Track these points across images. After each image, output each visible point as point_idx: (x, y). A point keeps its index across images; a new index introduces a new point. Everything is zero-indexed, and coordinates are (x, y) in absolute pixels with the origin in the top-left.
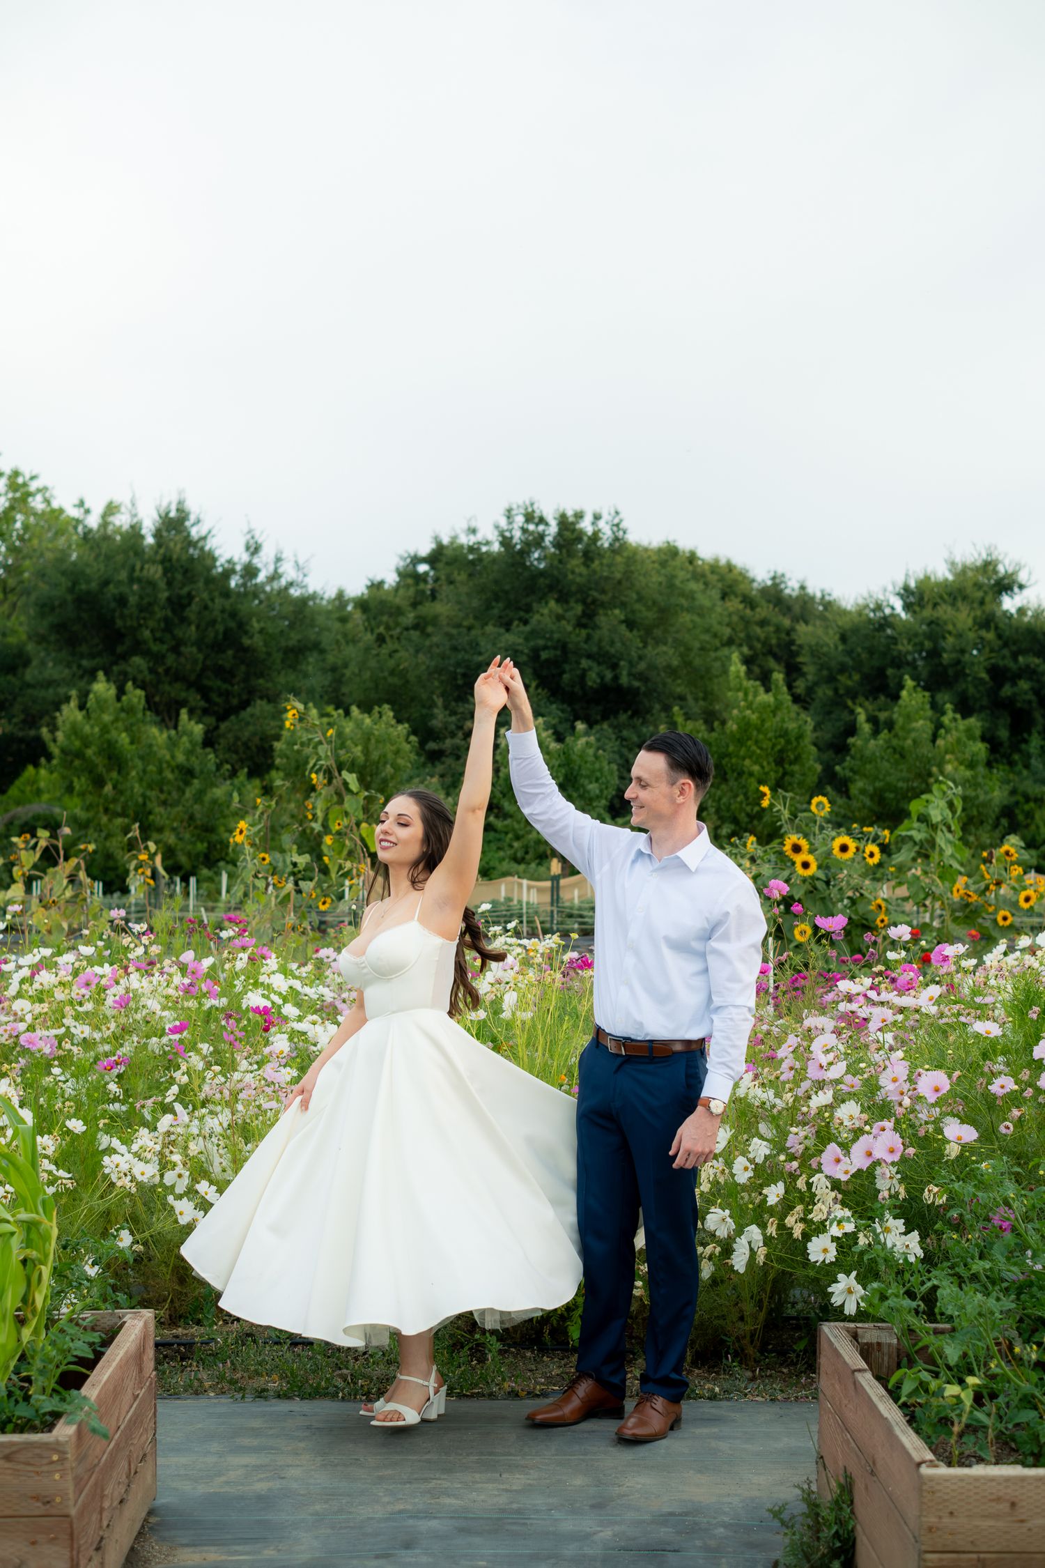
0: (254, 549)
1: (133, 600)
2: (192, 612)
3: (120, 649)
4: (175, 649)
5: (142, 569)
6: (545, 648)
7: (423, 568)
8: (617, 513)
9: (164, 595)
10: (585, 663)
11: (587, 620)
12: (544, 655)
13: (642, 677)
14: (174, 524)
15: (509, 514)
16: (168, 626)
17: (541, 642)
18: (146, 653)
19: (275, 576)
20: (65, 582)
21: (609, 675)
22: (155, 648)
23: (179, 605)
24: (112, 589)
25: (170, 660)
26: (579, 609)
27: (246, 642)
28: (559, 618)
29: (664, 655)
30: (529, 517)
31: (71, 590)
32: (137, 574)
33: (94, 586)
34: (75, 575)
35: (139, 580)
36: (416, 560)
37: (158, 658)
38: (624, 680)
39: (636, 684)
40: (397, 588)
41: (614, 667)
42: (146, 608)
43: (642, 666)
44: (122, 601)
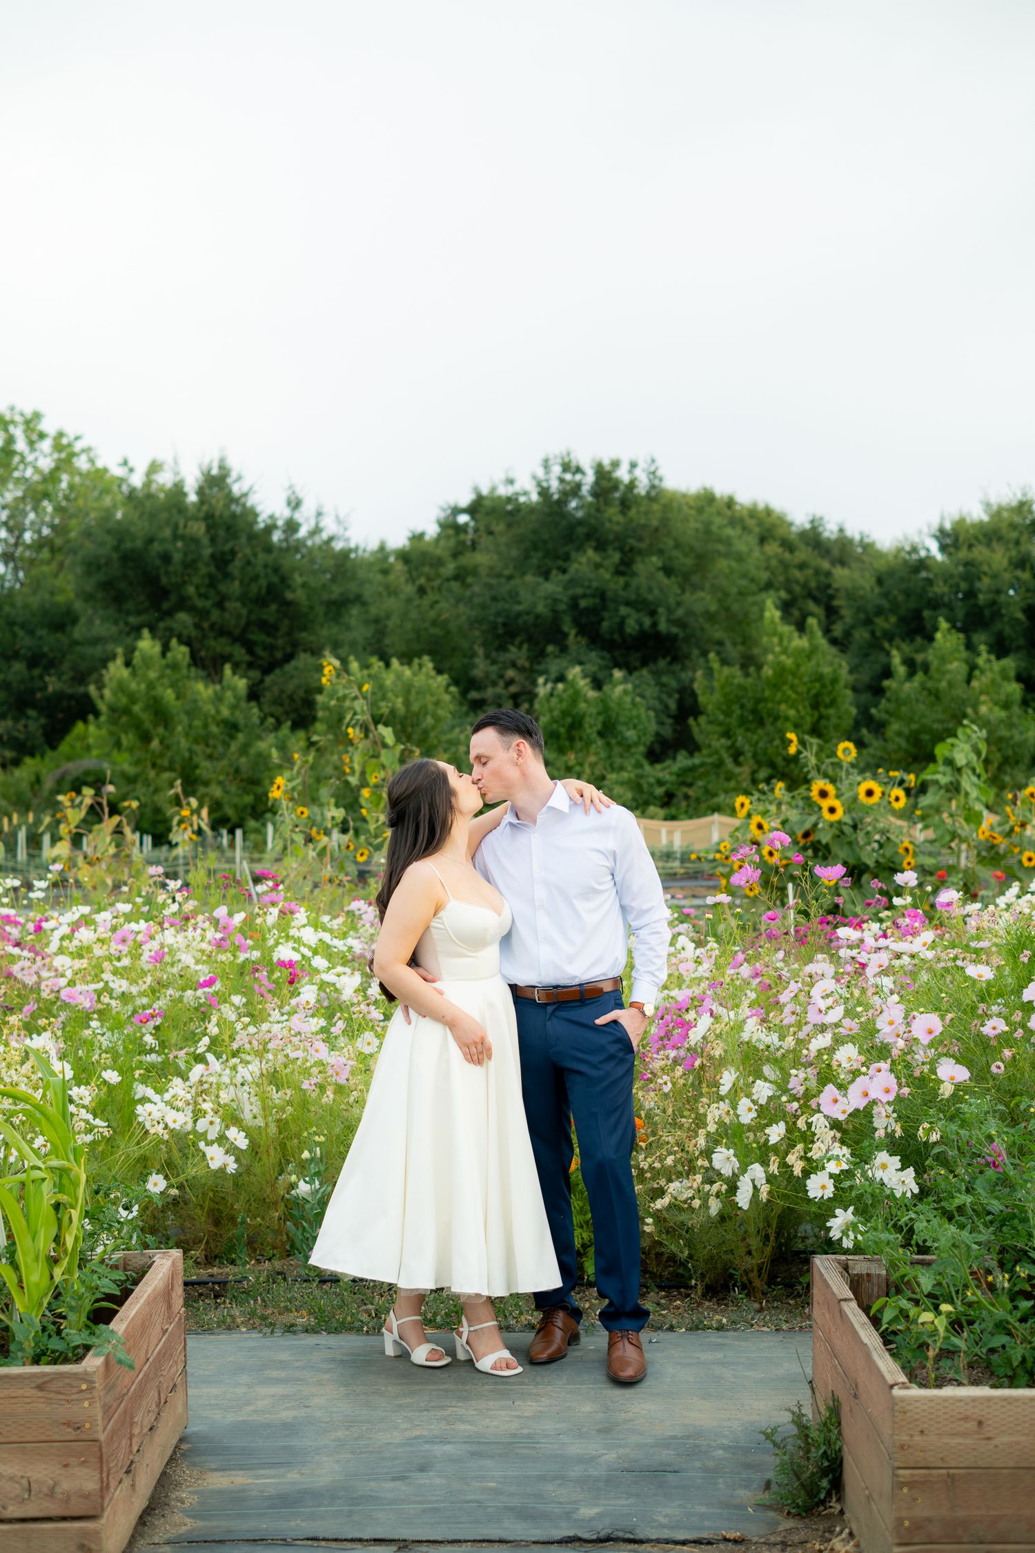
0: (295, 504)
1: (177, 557)
2: (235, 567)
3: (166, 606)
4: (220, 605)
5: (185, 527)
6: (584, 596)
7: (463, 519)
8: (653, 461)
9: (207, 552)
10: (623, 610)
11: (624, 568)
12: (583, 603)
13: (680, 623)
14: (216, 482)
15: (546, 464)
16: (212, 582)
17: (579, 591)
18: (192, 609)
19: (316, 531)
20: (110, 541)
21: (647, 622)
22: (200, 603)
23: (222, 561)
24: (156, 547)
25: (215, 615)
26: (616, 557)
27: (289, 596)
28: (597, 566)
29: (703, 601)
30: (566, 467)
31: (116, 548)
32: (180, 531)
33: (139, 544)
34: (120, 533)
35: (183, 538)
36: (456, 511)
37: (203, 614)
38: (663, 626)
39: (675, 630)
40: (438, 540)
41: (653, 613)
42: (190, 565)
43: (680, 612)
44: (166, 558)
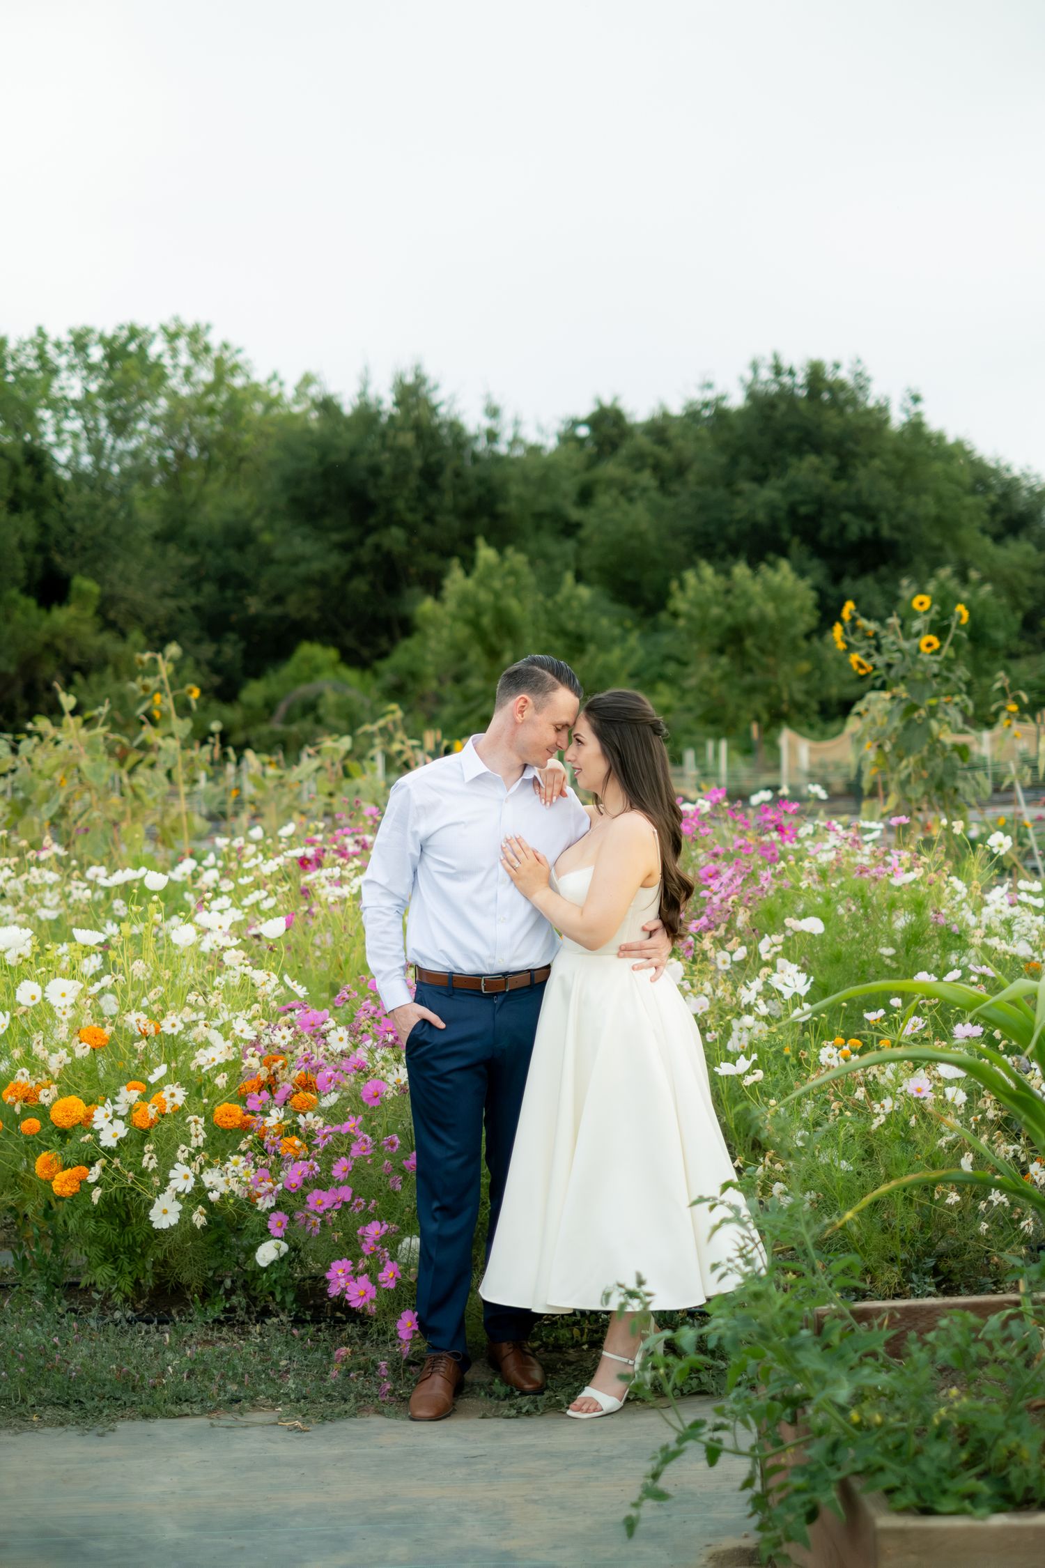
0: (493, 412)
1: (388, 470)
2: (446, 479)
3: (372, 521)
4: (429, 519)
5: (395, 437)
6: (803, 503)
7: (583, 431)
8: (859, 361)
9: (418, 463)
10: (846, 517)
11: (841, 472)
12: (803, 510)
13: (898, 528)
15: (755, 367)
16: (420, 496)
17: (797, 496)
18: (402, 524)
19: (515, 442)
20: (315, 454)
21: (869, 528)
22: (409, 517)
23: (430, 475)
24: (363, 460)
25: (426, 530)
26: (834, 461)
27: (501, 508)
28: (817, 470)
29: (928, 507)
30: (778, 370)
31: (321, 461)
32: (389, 442)
33: (343, 457)
34: (323, 446)
35: (391, 449)
36: (575, 423)
37: (411, 530)
38: (886, 532)
39: (898, 536)
40: (557, 450)
41: (872, 517)
42: (399, 478)
43: (902, 517)
44: (375, 471)
